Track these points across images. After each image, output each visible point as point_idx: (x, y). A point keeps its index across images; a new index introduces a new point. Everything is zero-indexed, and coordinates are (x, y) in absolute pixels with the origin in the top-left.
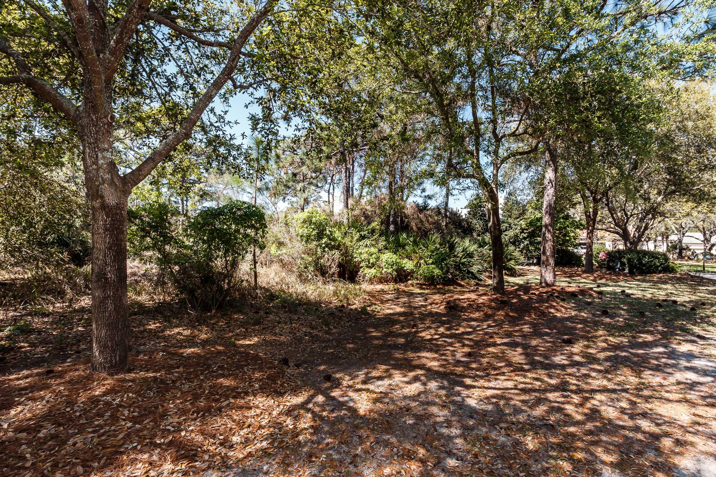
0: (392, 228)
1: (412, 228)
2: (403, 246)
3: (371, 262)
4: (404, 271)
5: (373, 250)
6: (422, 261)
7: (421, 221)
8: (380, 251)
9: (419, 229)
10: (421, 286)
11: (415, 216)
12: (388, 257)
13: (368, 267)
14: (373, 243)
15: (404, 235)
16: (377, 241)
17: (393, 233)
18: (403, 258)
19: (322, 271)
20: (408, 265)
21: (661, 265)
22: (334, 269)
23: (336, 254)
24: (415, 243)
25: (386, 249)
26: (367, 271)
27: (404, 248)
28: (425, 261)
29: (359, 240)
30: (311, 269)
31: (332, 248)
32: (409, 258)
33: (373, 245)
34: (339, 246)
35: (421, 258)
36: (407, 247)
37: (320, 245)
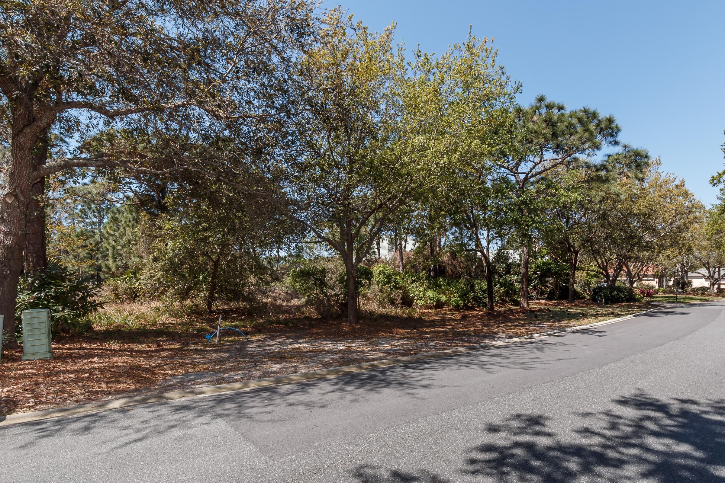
0: (432, 274)
1: (448, 272)
2: (440, 286)
3: (421, 296)
4: (441, 302)
5: (421, 289)
6: (452, 296)
7: (454, 266)
8: (425, 289)
9: (453, 272)
10: (450, 310)
11: (450, 263)
12: (430, 293)
13: (418, 299)
14: (421, 284)
15: (441, 279)
16: (423, 284)
17: (433, 277)
18: (440, 294)
19: (392, 302)
20: (443, 298)
21: (625, 297)
22: (399, 301)
23: (400, 292)
24: (449, 284)
25: (429, 288)
26: (418, 302)
27: (440, 288)
28: (454, 296)
29: (411, 283)
30: (386, 301)
31: (397, 288)
32: (444, 294)
33: (421, 286)
34: (401, 287)
35: (451, 294)
36: (443, 287)
37: (390, 287)
